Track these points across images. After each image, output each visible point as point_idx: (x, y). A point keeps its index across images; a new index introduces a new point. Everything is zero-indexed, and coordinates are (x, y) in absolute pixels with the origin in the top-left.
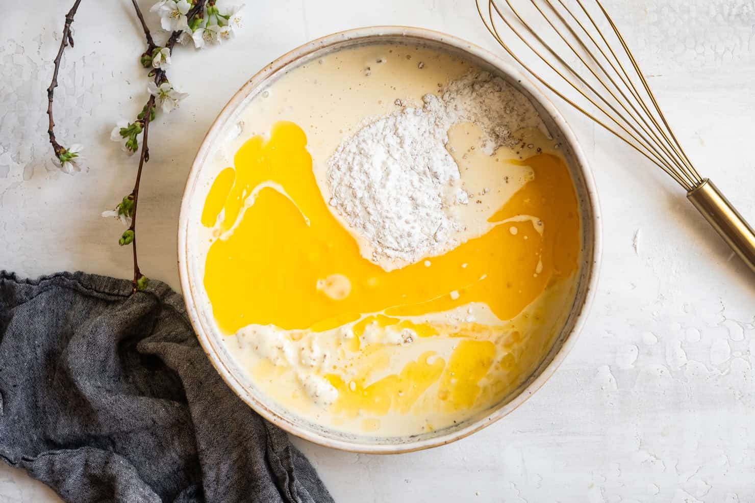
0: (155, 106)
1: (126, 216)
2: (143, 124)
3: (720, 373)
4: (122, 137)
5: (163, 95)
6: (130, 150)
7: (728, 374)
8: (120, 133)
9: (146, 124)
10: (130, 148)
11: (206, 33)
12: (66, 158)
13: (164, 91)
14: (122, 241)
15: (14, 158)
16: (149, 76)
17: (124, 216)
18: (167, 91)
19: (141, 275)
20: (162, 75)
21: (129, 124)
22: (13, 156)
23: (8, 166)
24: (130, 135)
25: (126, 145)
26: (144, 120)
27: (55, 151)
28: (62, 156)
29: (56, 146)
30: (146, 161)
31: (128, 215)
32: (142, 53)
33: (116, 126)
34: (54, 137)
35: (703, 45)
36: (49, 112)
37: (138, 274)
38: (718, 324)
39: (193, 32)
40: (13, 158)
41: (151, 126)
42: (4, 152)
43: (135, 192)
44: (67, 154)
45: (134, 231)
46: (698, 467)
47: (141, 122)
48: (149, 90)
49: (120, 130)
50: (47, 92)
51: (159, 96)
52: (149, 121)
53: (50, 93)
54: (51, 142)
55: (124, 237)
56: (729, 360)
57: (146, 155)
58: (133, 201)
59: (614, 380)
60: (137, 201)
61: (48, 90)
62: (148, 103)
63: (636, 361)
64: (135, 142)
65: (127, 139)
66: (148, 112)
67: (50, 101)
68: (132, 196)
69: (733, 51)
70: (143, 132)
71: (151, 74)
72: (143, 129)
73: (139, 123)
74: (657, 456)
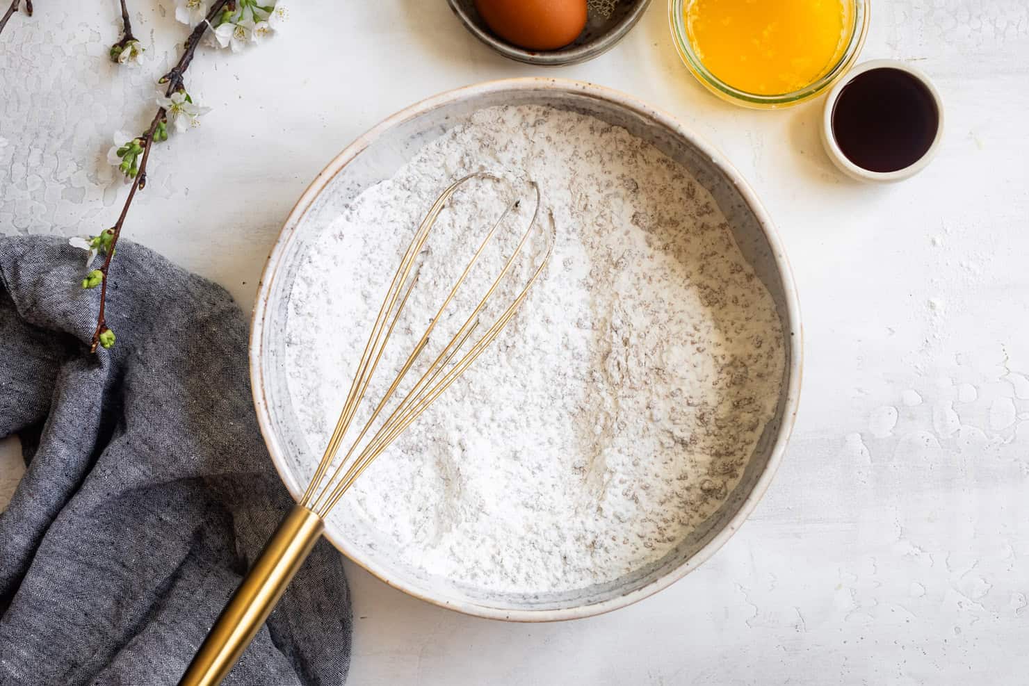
0: (165, 121)
2: (144, 141)
3: (1003, 441)
4: (119, 157)
5: (176, 109)
6: (127, 175)
7: (1012, 441)
8: (118, 153)
9: (149, 145)
10: (125, 172)
11: (237, 31)
13: (178, 102)
15: (91, 176)
16: (160, 82)
18: (182, 103)
20: (178, 82)
21: (128, 142)
22: (89, 175)
23: (84, 188)
24: (128, 155)
25: (120, 168)
26: (147, 138)
30: (141, 188)
33: (115, 144)
35: (979, 17)
38: (999, 378)
40: (89, 178)
42: (78, 170)
43: (118, 226)
46: (975, 560)
47: (142, 139)
48: (157, 102)
49: (118, 150)
51: (170, 109)
52: (153, 141)
56: (1013, 424)
57: (140, 181)
58: (113, 236)
59: (866, 452)
60: (118, 235)
62: (156, 118)
63: (895, 427)
64: (132, 165)
66: (154, 128)
68: (114, 230)
69: (1018, 26)
70: (143, 153)
71: (163, 80)
72: (144, 149)
73: (138, 141)
74: (922, 547)
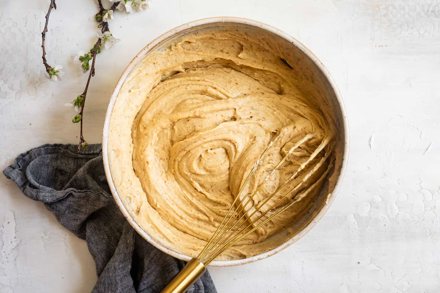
0: (101, 45)
1: (79, 107)
3: (418, 219)
4: (81, 61)
5: (106, 39)
6: (85, 69)
7: (423, 220)
8: (80, 59)
9: (95, 55)
10: (84, 68)
11: (133, 5)
12: (53, 73)
13: (107, 36)
14: (74, 121)
16: (98, 27)
17: (78, 107)
18: (108, 37)
19: (84, 141)
20: (106, 27)
21: (85, 54)
22: (9, 86)
24: (85, 60)
25: (82, 66)
26: (93, 53)
27: (47, 69)
28: (50, 72)
29: (47, 66)
30: (93, 76)
31: (80, 106)
32: (96, 14)
33: (78, 55)
34: (46, 61)
35: (412, 28)
36: (43, 46)
37: (82, 140)
38: (418, 191)
39: (126, 3)
41: (98, 57)
42: (4, 84)
43: (85, 93)
44: (53, 71)
45: (82, 115)
46: (405, 274)
47: (92, 53)
48: (98, 35)
49: (79, 57)
50: (42, 35)
51: (103, 39)
52: (96, 54)
53: (43, 35)
54: (44, 63)
55: (76, 118)
56: (423, 212)
57: (93, 73)
58: (83, 98)
59: (356, 223)
60: (85, 98)
61: (42, 33)
62: (97, 43)
63: (370, 212)
64: (88, 65)
65: (83, 63)
66: (97, 48)
67: (43, 40)
68: (83, 96)
69: (429, 32)
70: (92, 59)
71: (100, 26)
72: (93, 57)
73: (90, 54)
74: (380, 267)
